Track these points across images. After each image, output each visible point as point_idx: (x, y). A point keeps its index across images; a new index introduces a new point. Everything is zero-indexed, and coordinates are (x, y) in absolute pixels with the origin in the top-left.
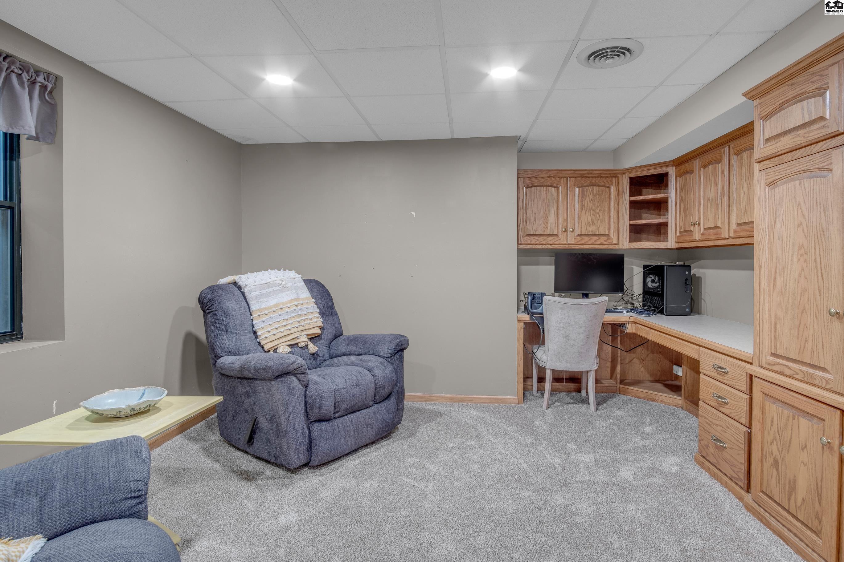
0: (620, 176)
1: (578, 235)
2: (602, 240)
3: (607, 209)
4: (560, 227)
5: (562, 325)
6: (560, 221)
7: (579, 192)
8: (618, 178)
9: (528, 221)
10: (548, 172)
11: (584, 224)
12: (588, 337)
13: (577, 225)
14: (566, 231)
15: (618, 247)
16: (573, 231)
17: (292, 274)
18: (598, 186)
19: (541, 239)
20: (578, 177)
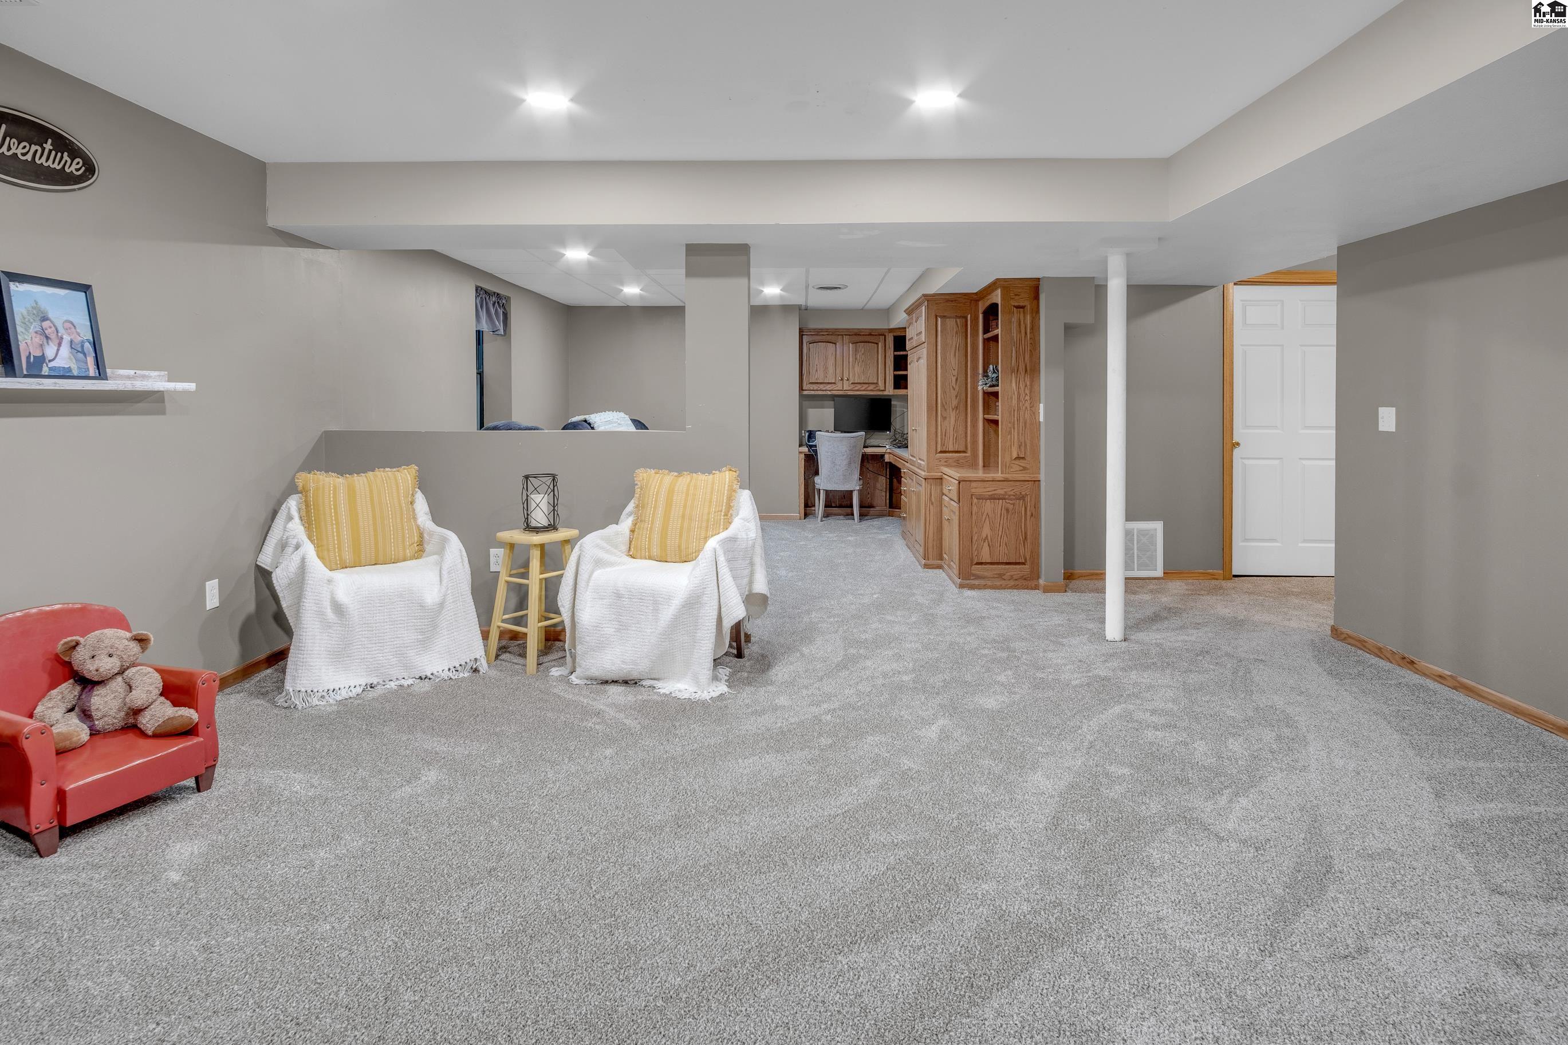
0: (886, 334)
1: (852, 383)
2: (871, 387)
3: (876, 362)
4: (838, 376)
5: (829, 454)
6: (838, 371)
7: (853, 348)
8: (885, 336)
9: (811, 371)
10: (827, 330)
11: (857, 374)
12: (850, 463)
13: (851, 375)
14: (842, 379)
15: (886, 393)
16: (848, 380)
17: (622, 414)
18: (869, 342)
19: (821, 387)
20: (852, 335)
